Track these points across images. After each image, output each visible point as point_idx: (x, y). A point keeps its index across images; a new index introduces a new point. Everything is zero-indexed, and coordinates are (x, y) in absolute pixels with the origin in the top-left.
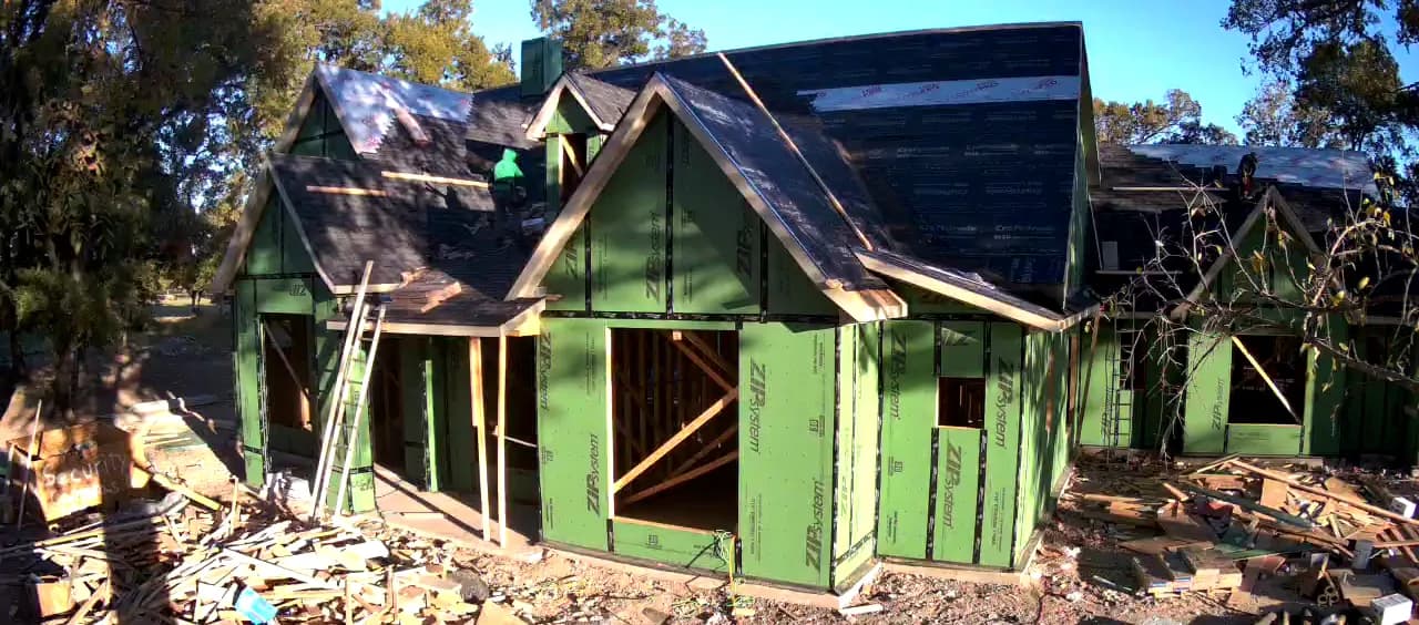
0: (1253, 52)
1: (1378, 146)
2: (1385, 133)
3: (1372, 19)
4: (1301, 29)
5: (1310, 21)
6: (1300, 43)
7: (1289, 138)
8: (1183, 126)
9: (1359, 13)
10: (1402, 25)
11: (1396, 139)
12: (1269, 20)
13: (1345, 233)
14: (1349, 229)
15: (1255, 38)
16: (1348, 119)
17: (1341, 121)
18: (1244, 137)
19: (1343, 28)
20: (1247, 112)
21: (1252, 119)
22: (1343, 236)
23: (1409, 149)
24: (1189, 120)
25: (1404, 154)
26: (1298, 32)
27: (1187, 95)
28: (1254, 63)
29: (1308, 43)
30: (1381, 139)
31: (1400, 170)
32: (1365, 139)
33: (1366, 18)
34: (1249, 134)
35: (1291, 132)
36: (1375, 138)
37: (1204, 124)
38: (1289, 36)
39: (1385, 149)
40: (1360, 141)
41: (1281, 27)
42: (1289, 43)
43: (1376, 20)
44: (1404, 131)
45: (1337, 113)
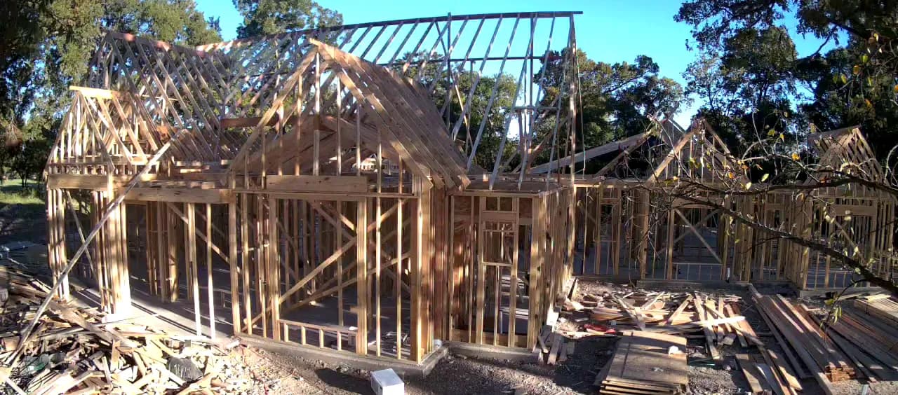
0: (694, 36)
1: (778, 92)
2: (784, 84)
3: (779, 16)
4: (729, 21)
5: (735, 17)
6: (727, 31)
7: (717, 87)
8: (646, 78)
9: (770, 12)
10: (801, 21)
11: (791, 88)
12: (706, 16)
13: (752, 146)
14: (754, 144)
15: (696, 27)
16: (758, 76)
17: (753, 77)
18: (686, 85)
19: (758, 20)
20: (689, 70)
21: (693, 74)
22: (750, 148)
23: (801, 94)
24: (650, 74)
25: (796, 97)
26: (726, 23)
27: (650, 59)
28: (694, 43)
29: (733, 31)
30: (781, 88)
31: (793, 108)
32: (769, 88)
33: (774, 15)
34: (690, 84)
35: (718, 83)
36: (776, 87)
37: (660, 77)
38: (720, 25)
39: (783, 94)
40: (766, 89)
41: (715, 20)
42: (719, 31)
43: (782, 17)
44: (797, 83)
45: (752, 71)
